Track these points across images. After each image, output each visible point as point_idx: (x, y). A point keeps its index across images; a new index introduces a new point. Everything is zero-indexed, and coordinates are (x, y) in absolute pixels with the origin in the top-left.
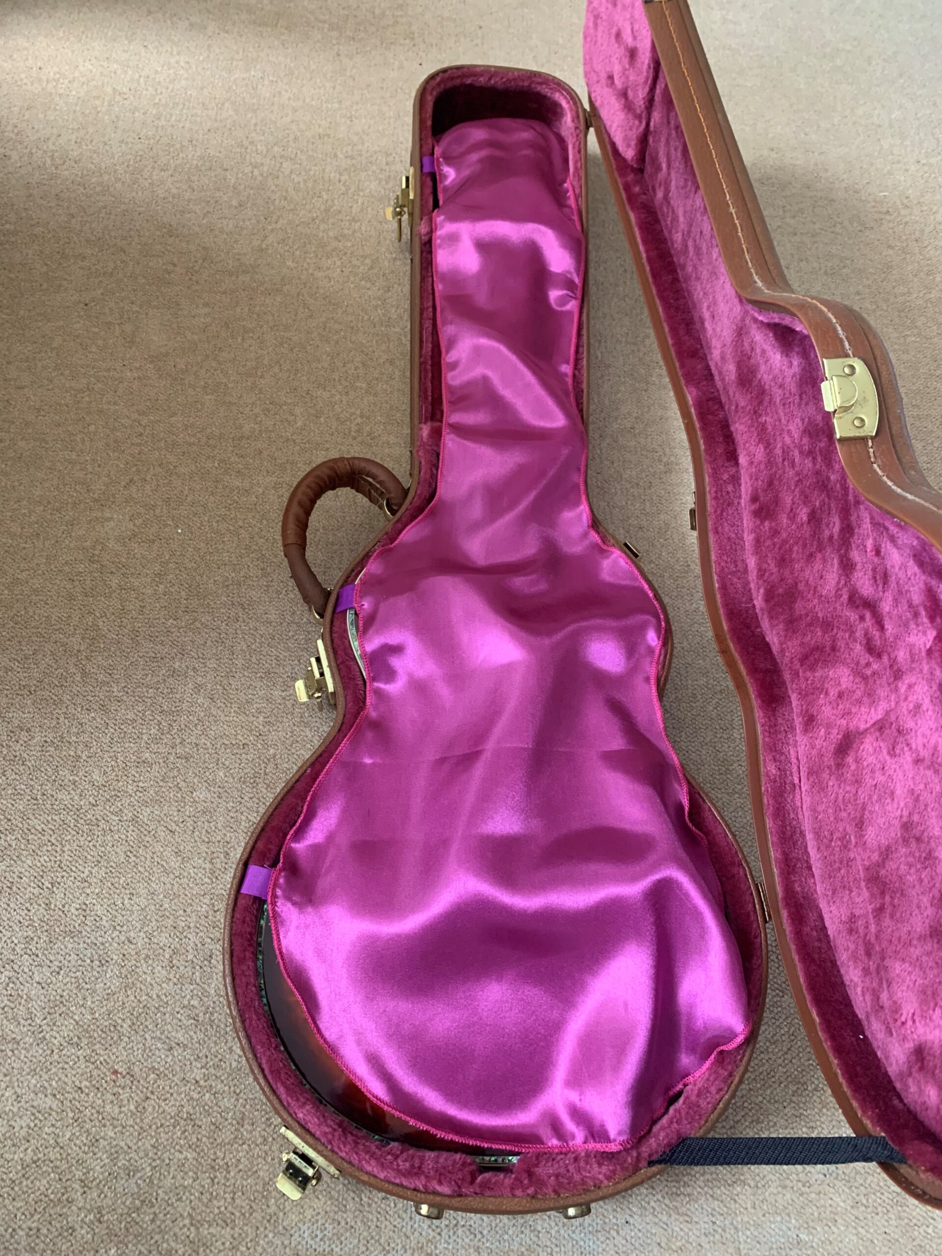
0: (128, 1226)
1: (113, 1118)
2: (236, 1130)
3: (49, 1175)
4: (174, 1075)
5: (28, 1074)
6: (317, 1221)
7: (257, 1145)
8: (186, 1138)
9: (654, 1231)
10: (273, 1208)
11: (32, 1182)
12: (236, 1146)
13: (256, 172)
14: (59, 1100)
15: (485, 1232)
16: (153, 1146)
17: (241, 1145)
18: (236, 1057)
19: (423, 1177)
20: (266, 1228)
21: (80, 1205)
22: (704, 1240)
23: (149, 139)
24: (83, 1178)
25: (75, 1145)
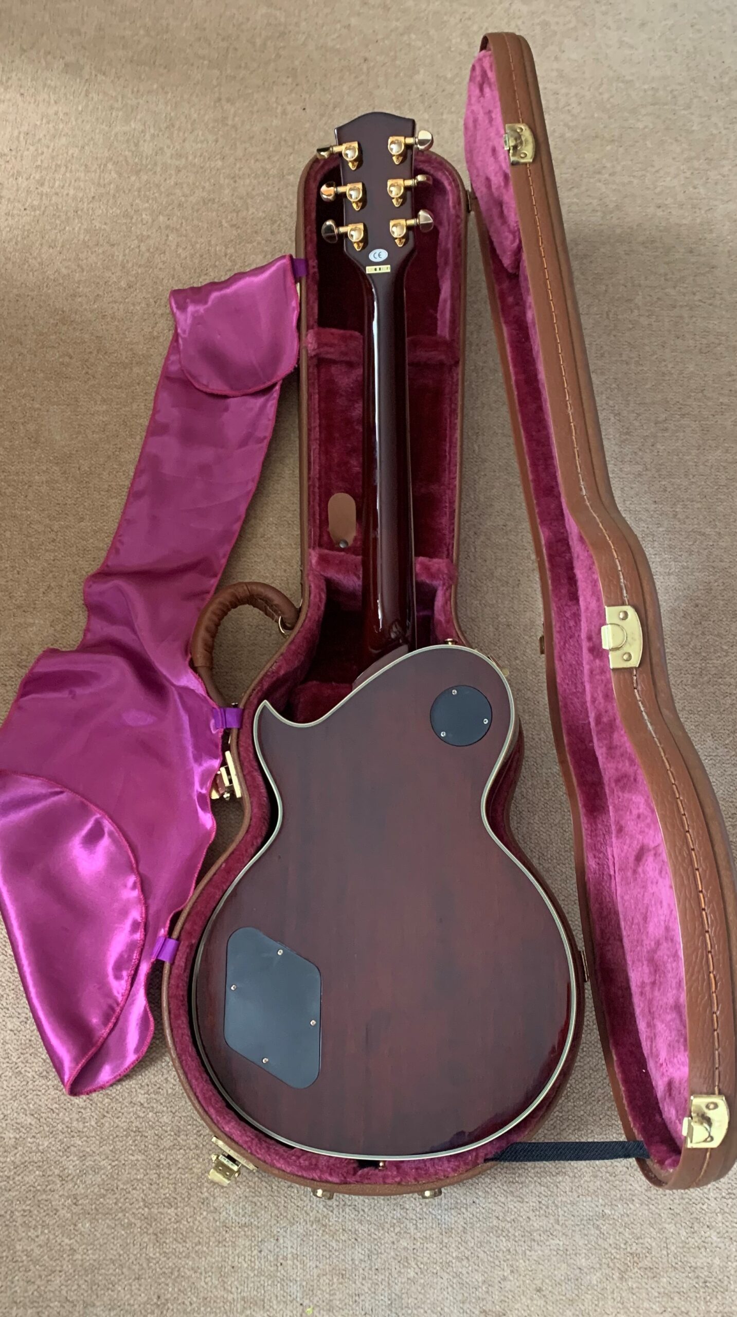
0: (98, 1207)
1: (79, 1131)
2: (174, 1139)
3: (35, 1172)
4: (123, 1100)
5: (11, 1099)
6: (239, 1203)
7: (191, 1150)
8: (136, 1145)
9: (494, 1208)
10: (206, 1194)
11: (22, 1178)
12: (175, 1150)
13: (143, 248)
14: (36, 1118)
15: (366, 1210)
16: (111, 1151)
17: (179, 1150)
18: (171, 1086)
19: (318, 1171)
20: (201, 1208)
21: (61, 1193)
22: (531, 1214)
23: (35, 210)
24: (61, 1174)
25: (52, 1151)
